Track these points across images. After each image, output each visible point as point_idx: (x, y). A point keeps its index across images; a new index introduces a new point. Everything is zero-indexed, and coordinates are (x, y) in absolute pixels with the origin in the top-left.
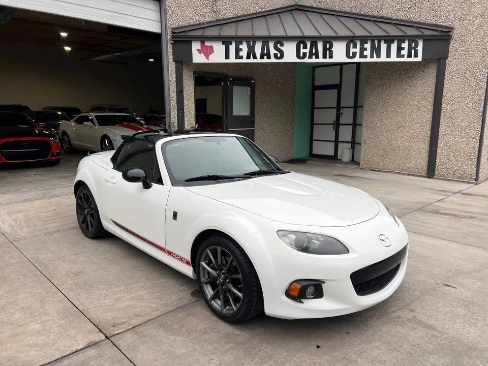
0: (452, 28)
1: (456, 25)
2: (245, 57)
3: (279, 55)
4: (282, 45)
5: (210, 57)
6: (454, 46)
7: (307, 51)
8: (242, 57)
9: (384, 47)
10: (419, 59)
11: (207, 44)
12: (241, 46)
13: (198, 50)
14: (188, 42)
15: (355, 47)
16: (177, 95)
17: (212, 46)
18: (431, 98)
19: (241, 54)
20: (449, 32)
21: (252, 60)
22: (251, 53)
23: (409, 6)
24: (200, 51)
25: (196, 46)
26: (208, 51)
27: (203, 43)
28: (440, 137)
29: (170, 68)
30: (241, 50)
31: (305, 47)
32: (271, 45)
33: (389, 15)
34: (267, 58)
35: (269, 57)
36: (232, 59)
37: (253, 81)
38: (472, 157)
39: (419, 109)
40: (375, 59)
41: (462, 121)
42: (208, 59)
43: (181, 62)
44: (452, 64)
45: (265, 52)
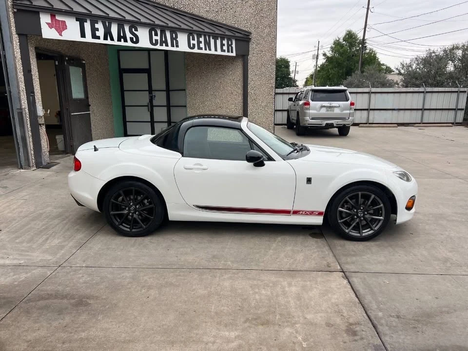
0: (251, 33)
1: (252, 30)
2: (102, 37)
3: (135, 40)
4: (136, 30)
5: (63, 33)
6: (252, 46)
7: (158, 38)
8: (99, 38)
9: (212, 41)
10: (234, 54)
11: (59, 18)
12: (97, 26)
13: (48, 24)
14: (35, 12)
15: (193, 39)
16: (24, 75)
17: (65, 21)
18: (240, 85)
19: (98, 34)
20: (249, 35)
21: (109, 42)
22: (108, 34)
23: (217, 10)
24: (50, 26)
25: (45, 19)
26: (61, 27)
27: (53, 16)
28: (249, 114)
29: (14, 43)
30: (98, 30)
31: (156, 35)
32: (127, 29)
33: (201, 15)
34: (124, 42)
35: (126, 41)
36: (89, 39)
37: (84, 62)
38: (271, 127)
39: (232, 93)
40: (208, 52)
41: (262, 102)
42: (61, 35)
43: (26, 35)
44: (252, 59)
45: (122, 35)
